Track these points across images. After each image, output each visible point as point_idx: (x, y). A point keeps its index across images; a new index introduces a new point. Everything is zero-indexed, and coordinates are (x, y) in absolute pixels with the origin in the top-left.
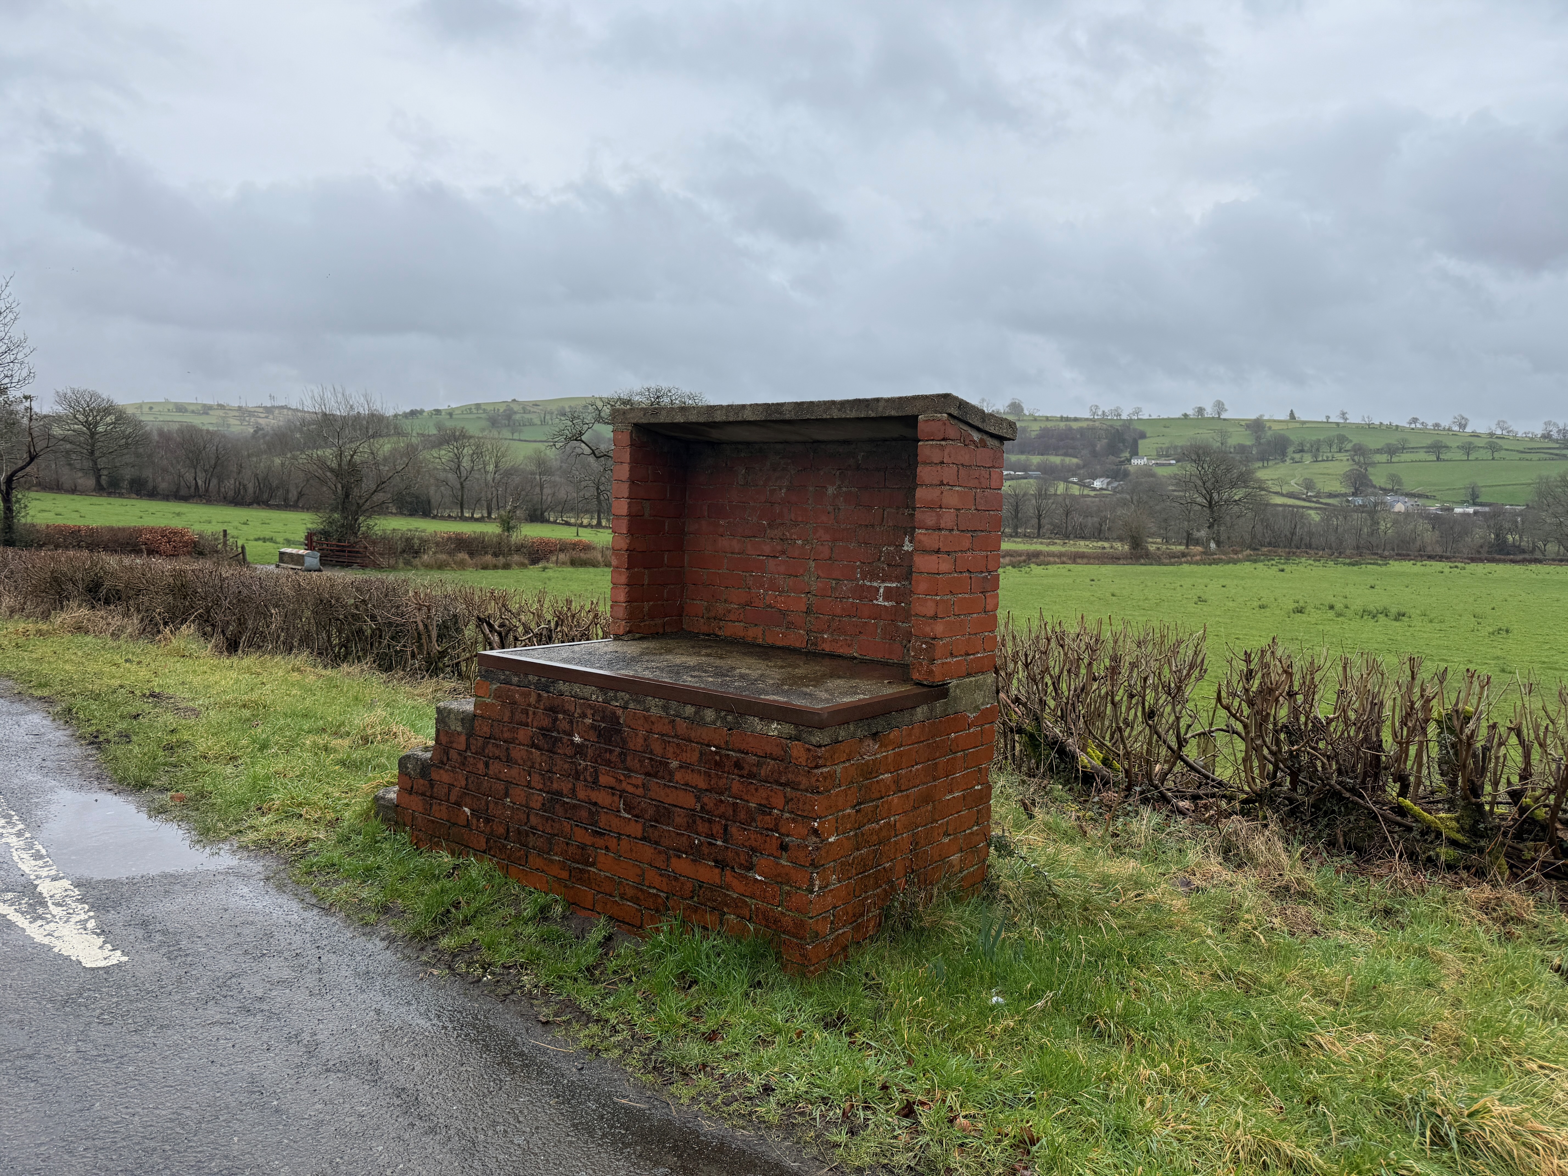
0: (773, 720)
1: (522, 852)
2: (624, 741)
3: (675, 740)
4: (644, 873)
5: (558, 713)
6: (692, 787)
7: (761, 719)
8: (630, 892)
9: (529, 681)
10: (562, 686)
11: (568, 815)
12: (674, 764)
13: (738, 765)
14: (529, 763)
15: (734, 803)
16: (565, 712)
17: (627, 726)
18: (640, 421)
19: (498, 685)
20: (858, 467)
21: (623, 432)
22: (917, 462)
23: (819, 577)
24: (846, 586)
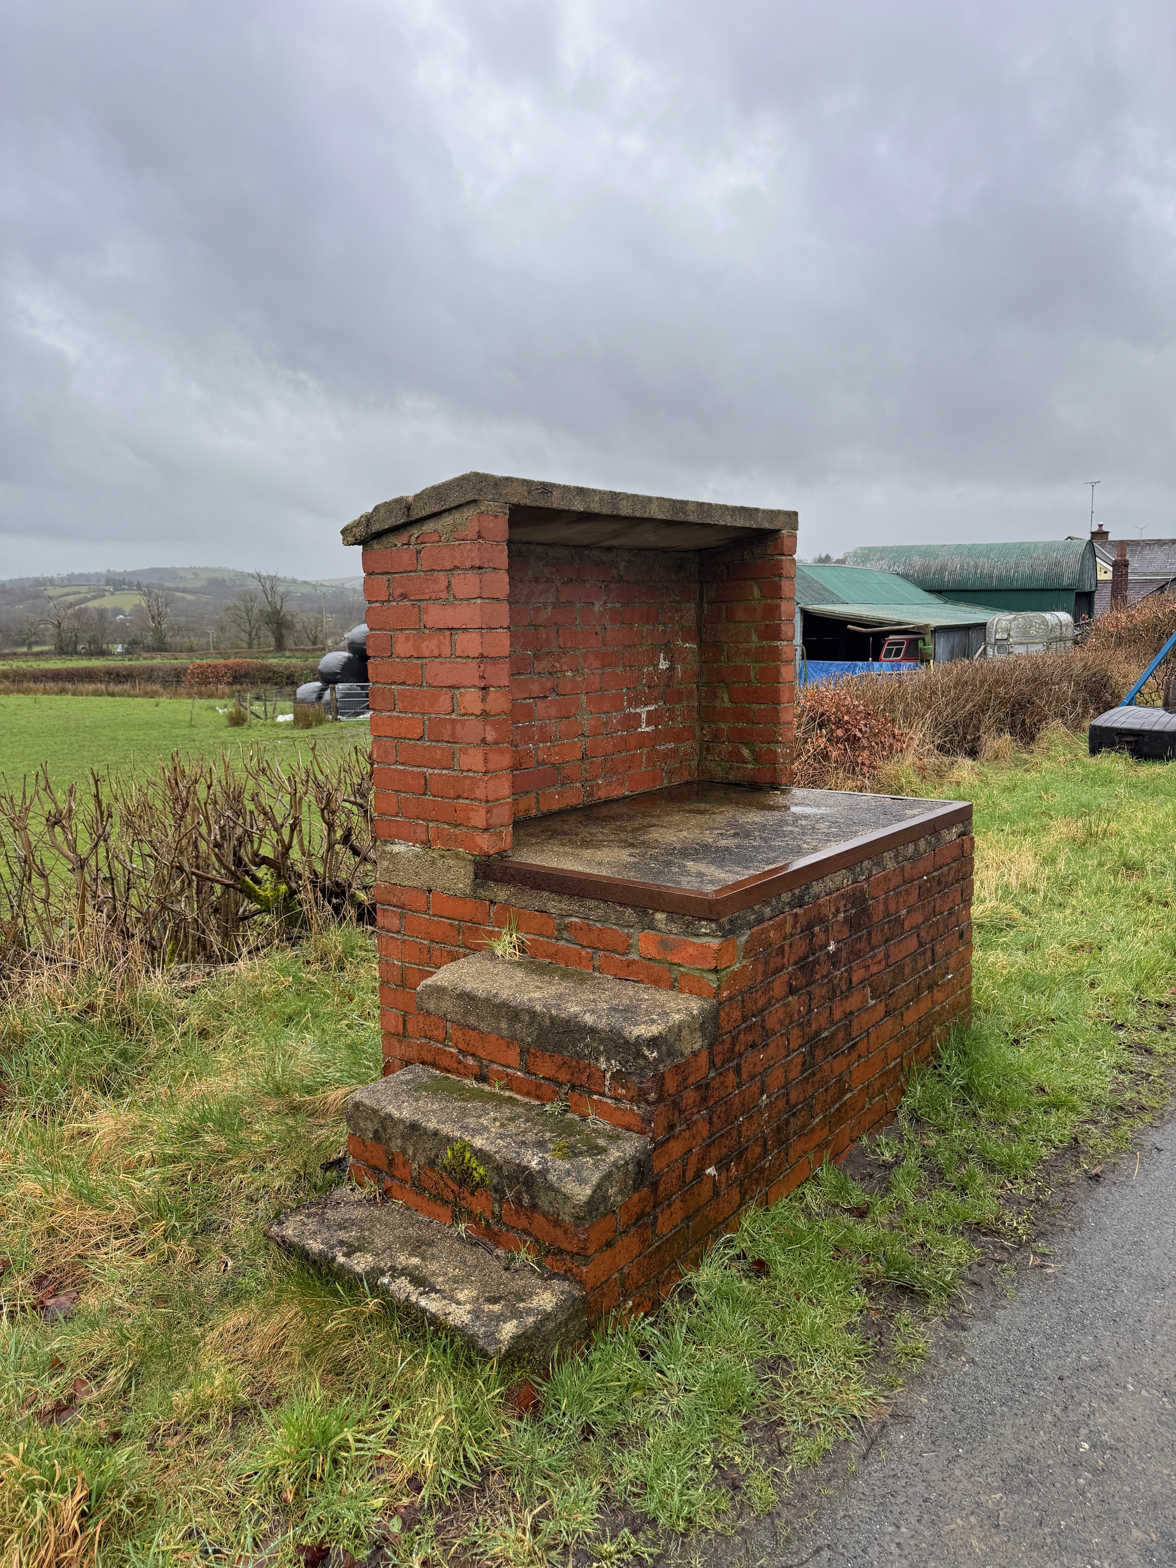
0: (953, 826)
1: (782, 1154)
2: (870, 918)
3: (904, 887)
4: (886, 1053)
5: (814, 926)
6: (914, 927)
8: (876, 1086)
9: (783, 903)
10: (816, 888)
11: (827, 1053)
12: (903, 914)
13: (939, 882)
14: (787, 1021)
15: (936, 922)
16: (820, 921)
17: (871, 899)
18: (523, 502)
19: (749, 932)
20: (620, 580)
21: (496, 516)
22: (780, 576)
23: (591, 713)
24: (616, 718)
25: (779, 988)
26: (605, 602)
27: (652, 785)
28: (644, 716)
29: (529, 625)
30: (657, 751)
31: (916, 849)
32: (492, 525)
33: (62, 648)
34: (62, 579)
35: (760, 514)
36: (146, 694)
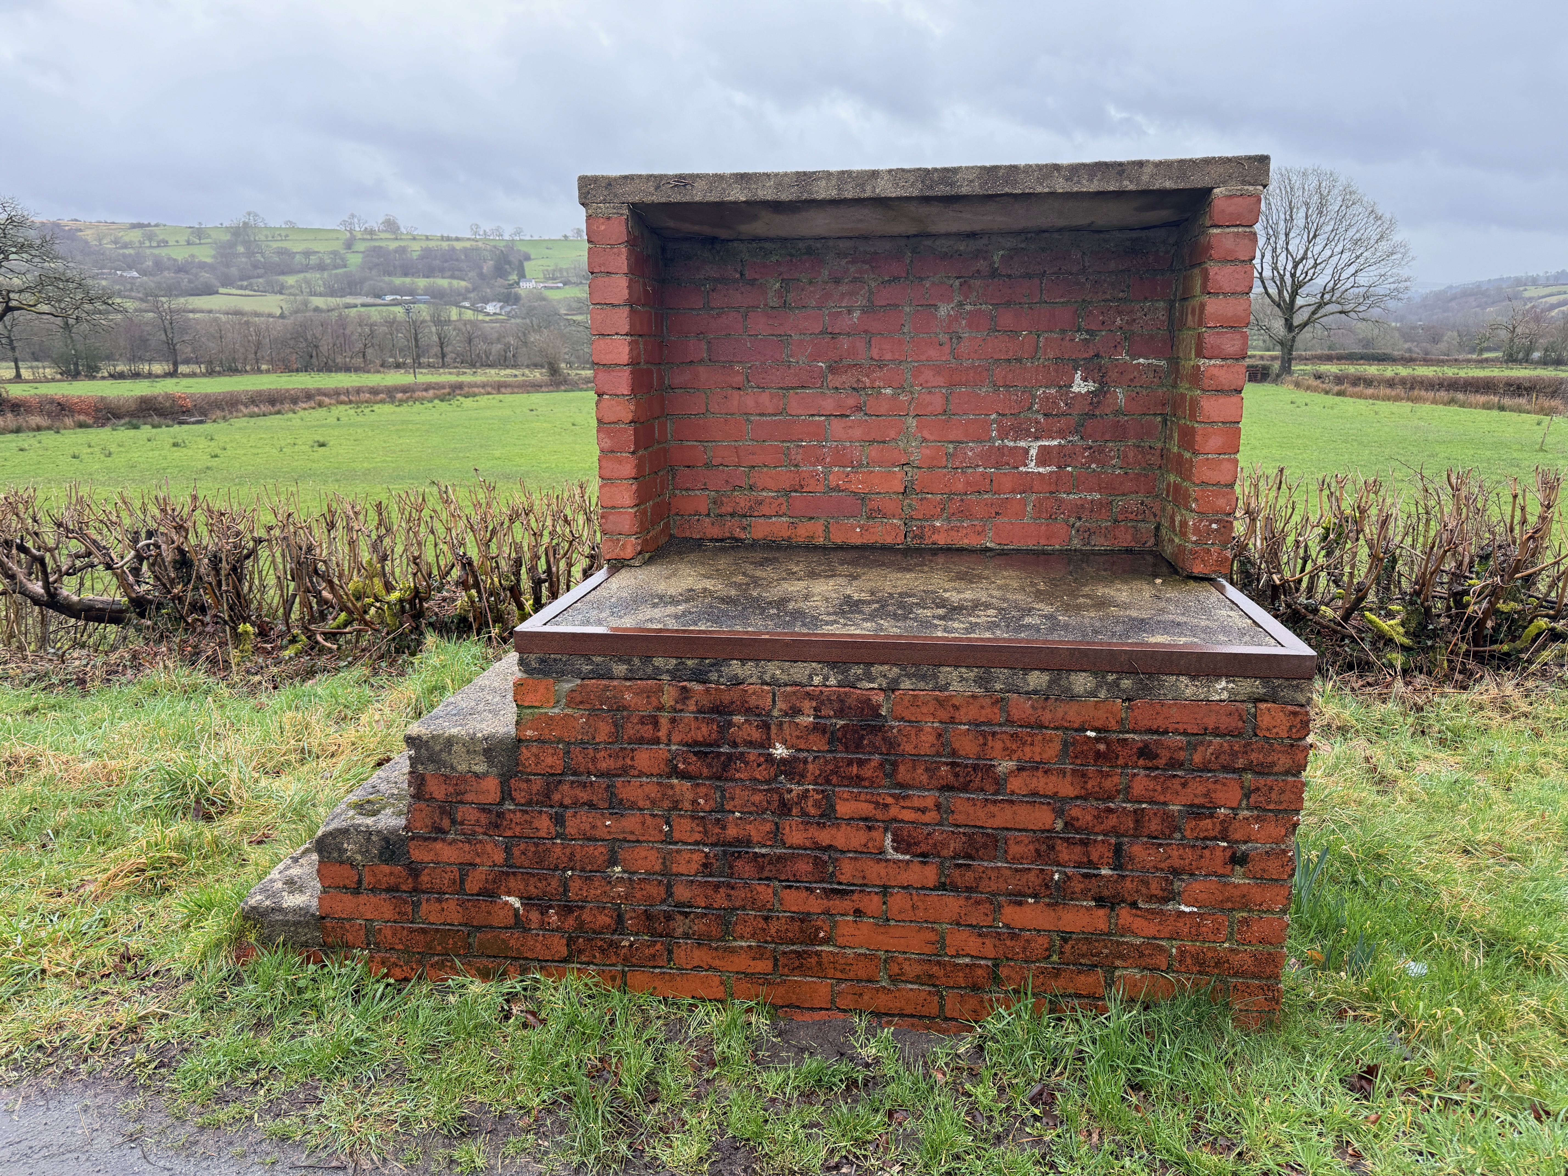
0: (1218, 677)
1: (658, 946)
2: (892, 744)
3: (1008, 729)
4: (943, 938)
5: (731, 714)
6: (1046, 796)
7: (1193, 678)
8: (912, 970)
9: (658, 668)
10: (736, 668)
11: (766, 874)
12: (1005, 766)
13: (1145, 752)
14: (666, 804)
15: (1135, 811)
16: (748, 711)
17: (895, 719)
20: (993, 273)
23: (925, 440)
24: (972, 450)
26: (961, 304)
27: (1043, 542)
28: (1033, 452)
29: (821, 333)
30: (1061, 501)
33: (1511, 355)
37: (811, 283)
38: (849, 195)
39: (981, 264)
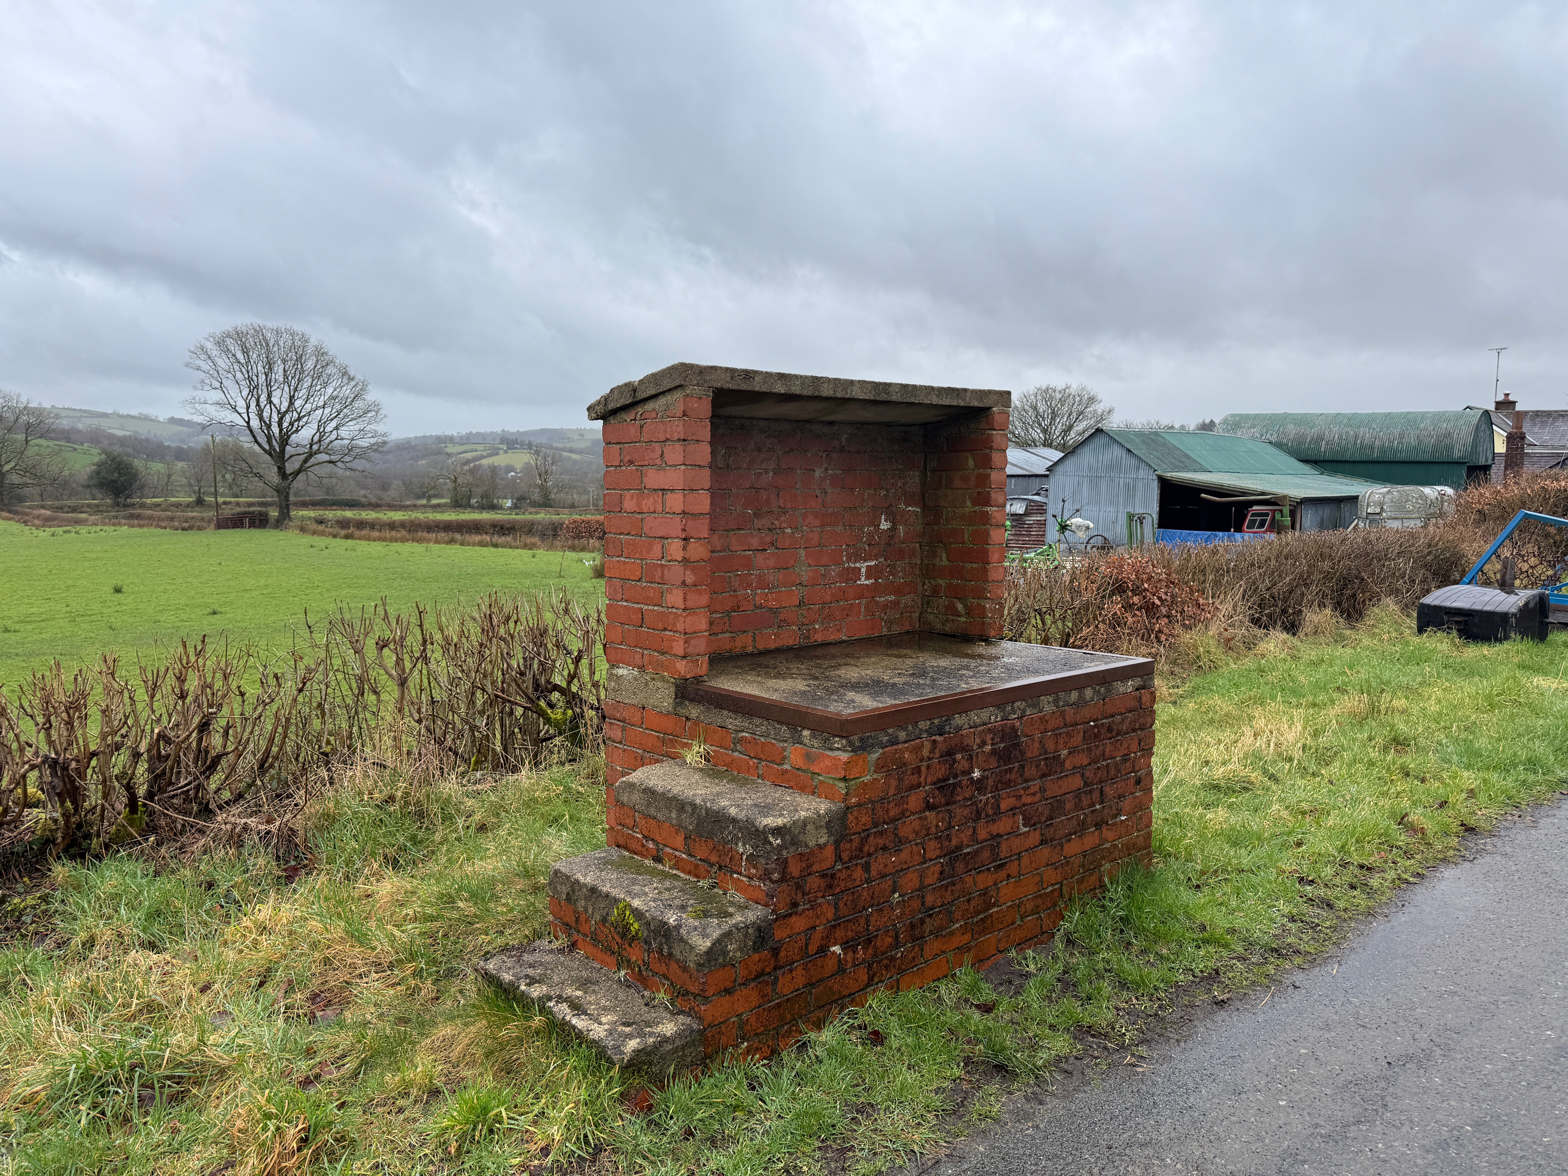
0: (1129, 680)
1: (916, 949)
2: (1022, 753)
3: (1065, 730)
4: (1042, 878)
5: (955, 754)
7: (1122, 682)
8: (1029, 906)
9: (921, 730)
10: (957, 720)
11: (969, 867)
12: (1064, 753)
13: (1109, 729)
14: (923, 833)
15: (1106, 766)
16: (963, 749)
17: (1024, 736)
18: (726, 386)
19: (881, 751)
20: (842, 449)
21: (700, 398)
22: (991, 448)
23: (810, 565)
24: (834, 571)
25: (914, 801)
26: (826, 469)
27: (870, 632)
28: (863, 570)
29: (750, 488)
30: (877, 603)
31: (1080, 696)
32: (696, 405)
33: (457, 501)
34: (461, 438)
35: (968, 394)
36: (526, 546)
37: (744, 450)
38: (839, 395)
39: (836, 443)
